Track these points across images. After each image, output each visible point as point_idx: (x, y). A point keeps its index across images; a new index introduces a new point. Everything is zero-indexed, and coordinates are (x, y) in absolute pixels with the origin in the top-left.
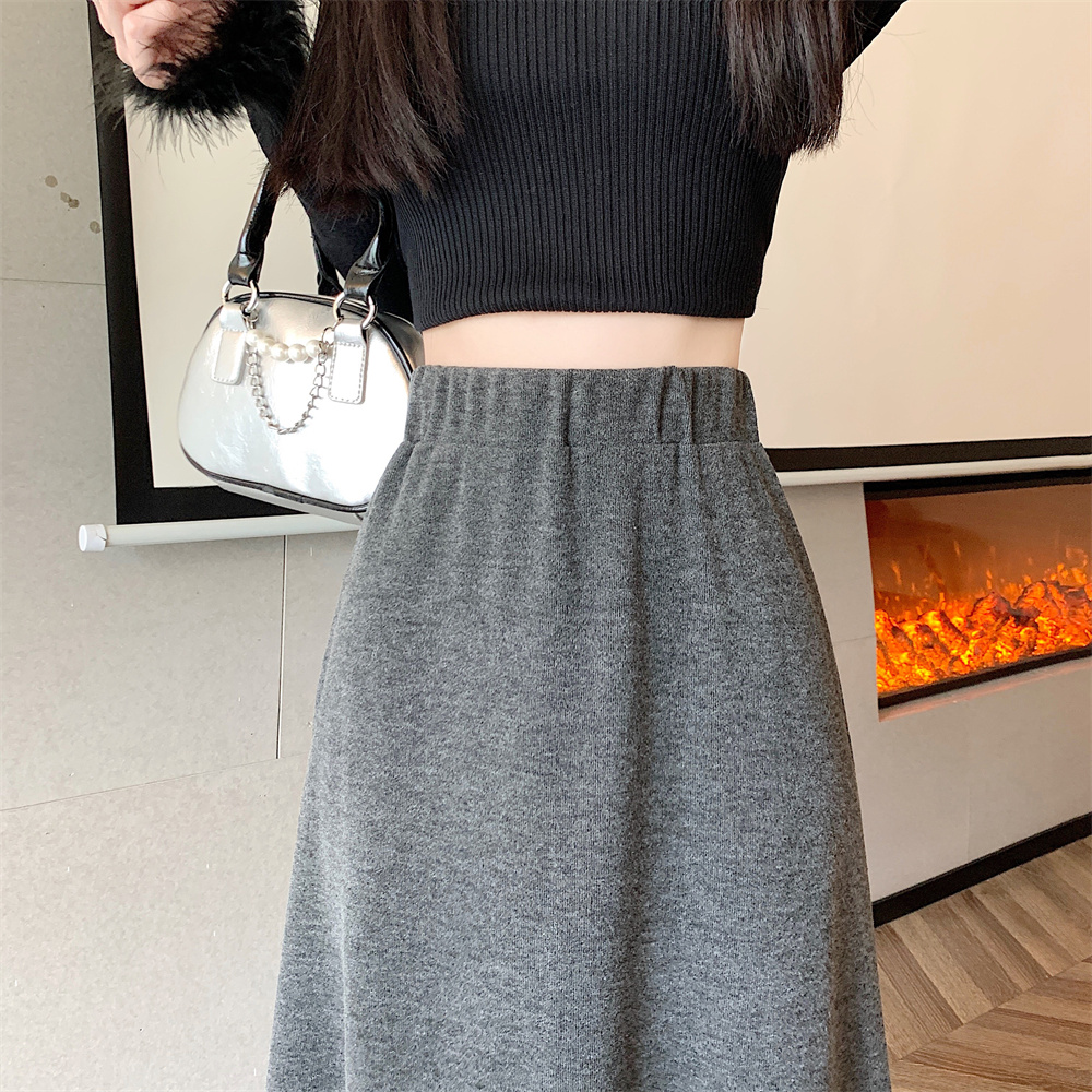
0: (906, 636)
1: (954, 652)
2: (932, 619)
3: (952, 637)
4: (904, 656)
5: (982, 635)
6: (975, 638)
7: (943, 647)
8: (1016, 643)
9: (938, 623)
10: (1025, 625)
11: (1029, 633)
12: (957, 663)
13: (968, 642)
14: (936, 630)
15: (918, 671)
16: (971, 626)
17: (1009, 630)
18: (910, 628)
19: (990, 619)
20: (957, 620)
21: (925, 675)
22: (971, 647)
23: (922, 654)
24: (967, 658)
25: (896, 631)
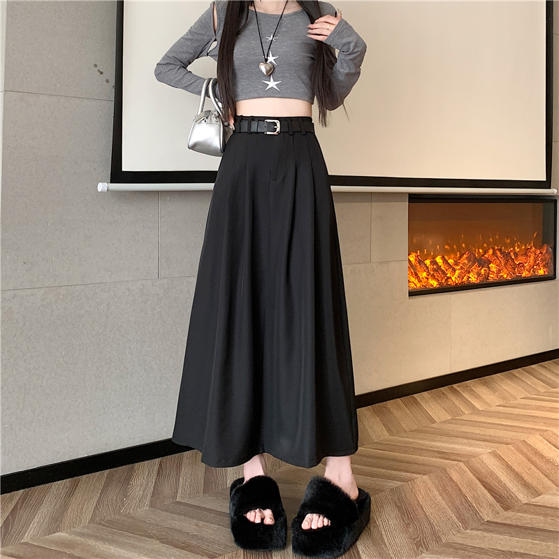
0: (426, 264)
1: (448, 275)
2: (439, 260)
3: (447, 268)
4: (424, 274)
5: (462, 268)
6: (459, 269)
7: (443, 271)
8: (479, 274)
9: (441, 261)
10: (483, 267)
11: (485, 270)
12: (450, 280)
13: (455, 271)
14: (440, 264)
15: (431, 282)
16: (456, 264)
17: (475, 269)
18: (428, 262)
19: (466, 261)
20: (451, 261)
21: (435, 284)
22: (456, 274)
23: (433, 274)
24: (454, 279)
25: (420, 262)
